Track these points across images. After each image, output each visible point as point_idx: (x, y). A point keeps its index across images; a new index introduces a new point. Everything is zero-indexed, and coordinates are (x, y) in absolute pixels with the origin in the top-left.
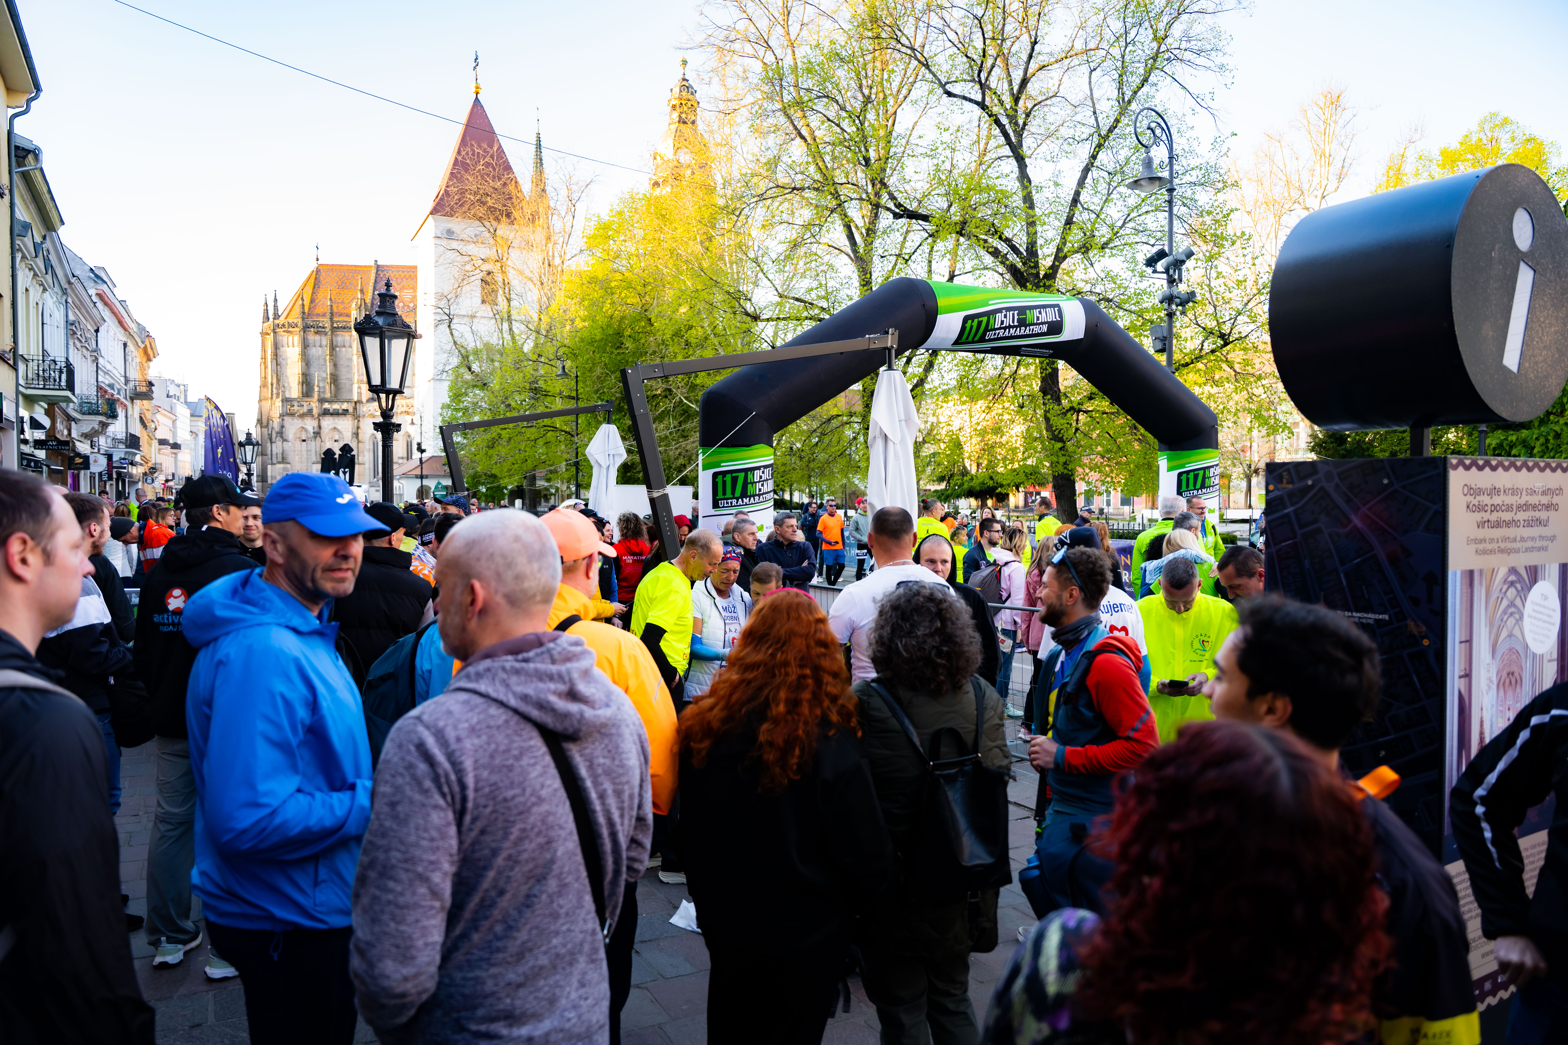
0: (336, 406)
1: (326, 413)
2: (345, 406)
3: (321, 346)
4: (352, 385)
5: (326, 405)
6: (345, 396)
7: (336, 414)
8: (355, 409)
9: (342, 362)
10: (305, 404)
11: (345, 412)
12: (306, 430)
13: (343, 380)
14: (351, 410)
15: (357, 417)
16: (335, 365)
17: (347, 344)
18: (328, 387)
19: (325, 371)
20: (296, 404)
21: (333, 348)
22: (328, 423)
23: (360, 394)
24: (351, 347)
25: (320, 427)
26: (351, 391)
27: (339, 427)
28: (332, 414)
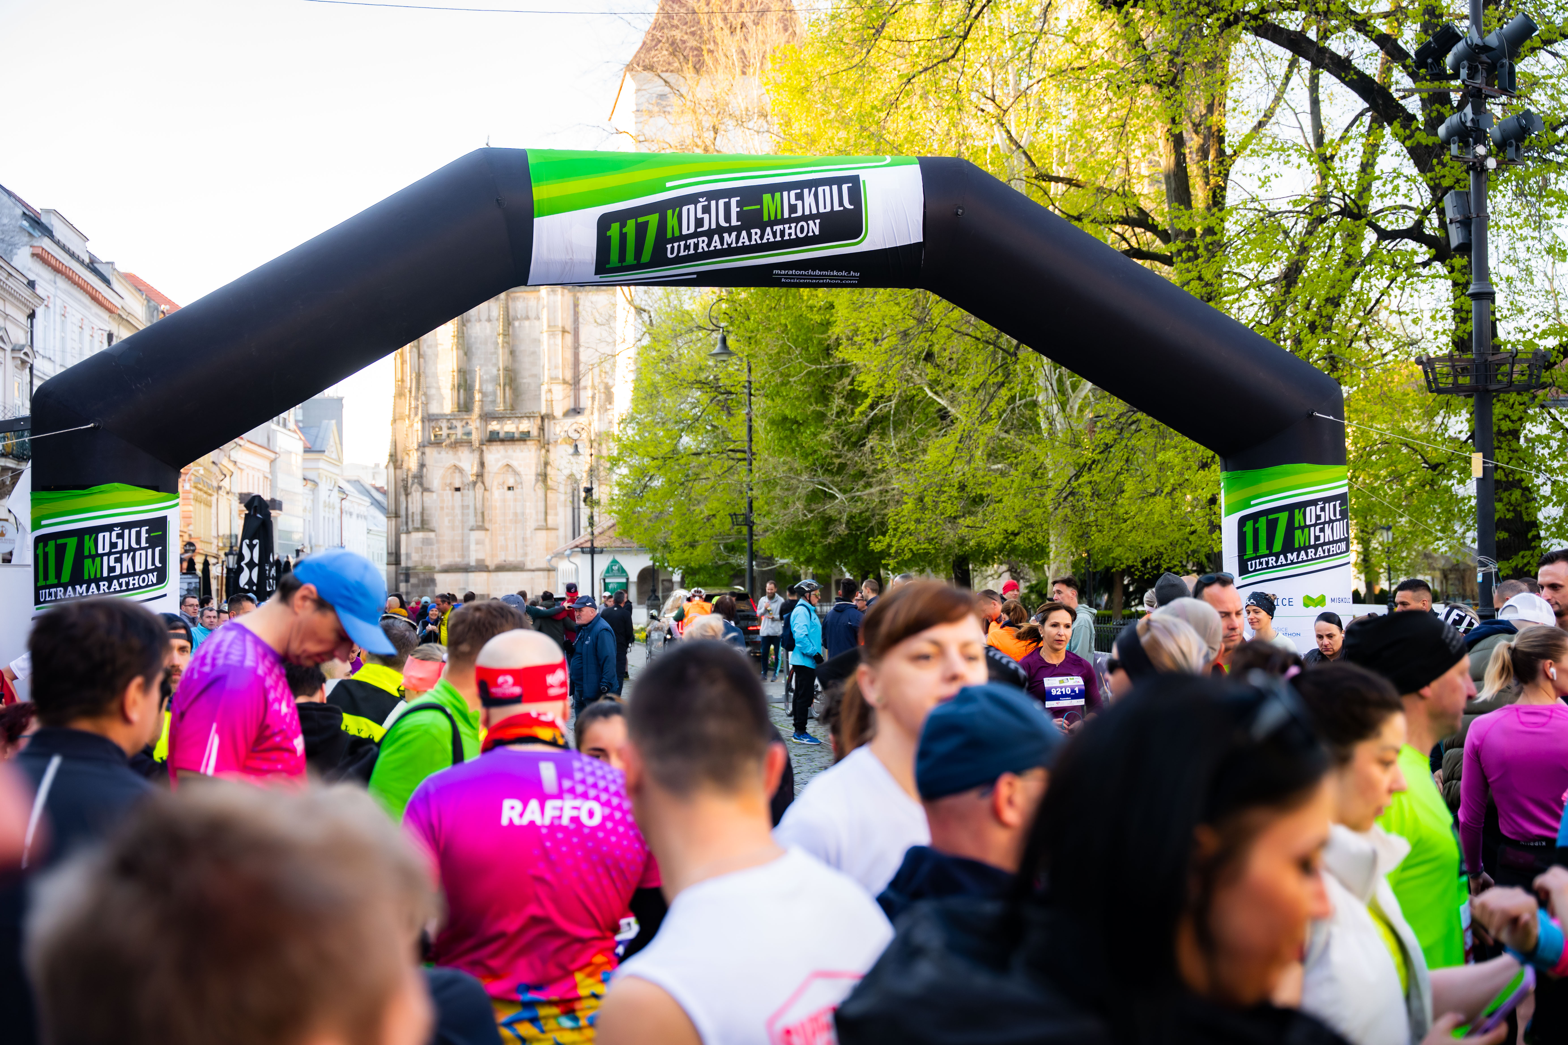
0: (509, 427)
1: (493, 438)
2: (525, 426)
3: (489, 320)
4: (539, 387)
5: (494, 426)
6: (528, 406)
7: (510, 439)
8: (542, 429)
9: (524, 347)
10: (459, 424)
11: (524, 437)
12: (461, 471)
13: (525, 380)
14: (534, 432)
15: (544, 444)
16: (512, 353)
17: (532, 314)
18: (500, 393)
19: (496, 364)
20: (444, 424)
21: (508, 322)
22: (495, 455)
23: (550, 402)
24: (538, 318)
25: (482, 464)
26: (538, 398)
27: (514, 464)
28: (502, 441)
